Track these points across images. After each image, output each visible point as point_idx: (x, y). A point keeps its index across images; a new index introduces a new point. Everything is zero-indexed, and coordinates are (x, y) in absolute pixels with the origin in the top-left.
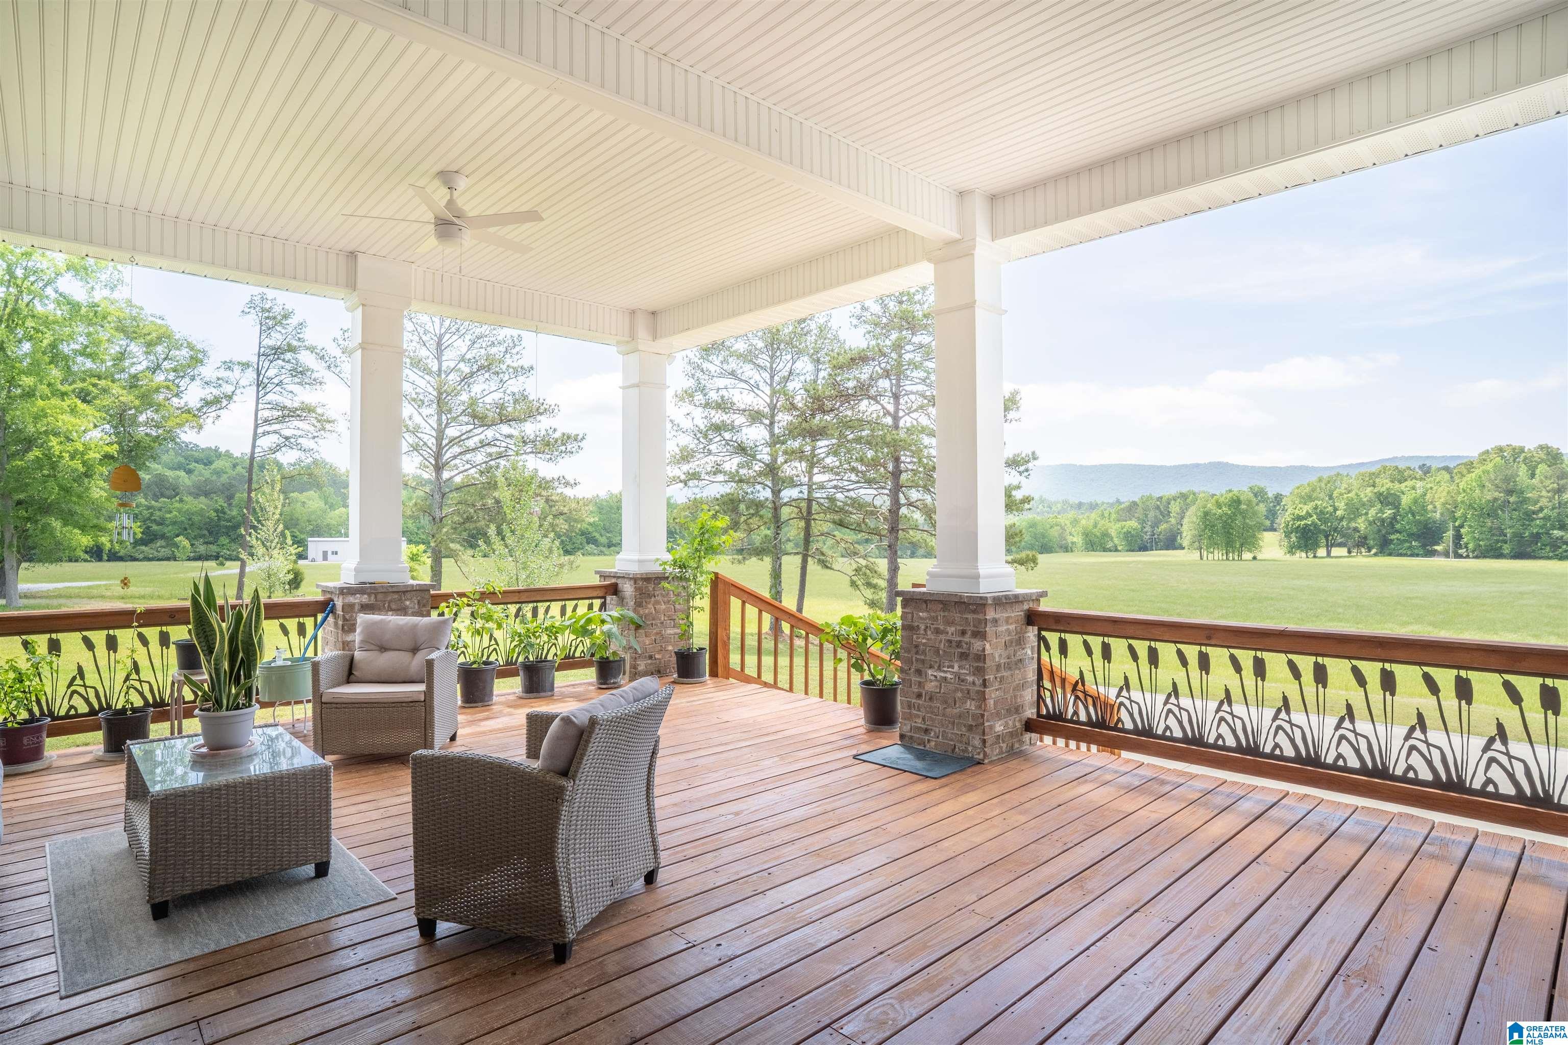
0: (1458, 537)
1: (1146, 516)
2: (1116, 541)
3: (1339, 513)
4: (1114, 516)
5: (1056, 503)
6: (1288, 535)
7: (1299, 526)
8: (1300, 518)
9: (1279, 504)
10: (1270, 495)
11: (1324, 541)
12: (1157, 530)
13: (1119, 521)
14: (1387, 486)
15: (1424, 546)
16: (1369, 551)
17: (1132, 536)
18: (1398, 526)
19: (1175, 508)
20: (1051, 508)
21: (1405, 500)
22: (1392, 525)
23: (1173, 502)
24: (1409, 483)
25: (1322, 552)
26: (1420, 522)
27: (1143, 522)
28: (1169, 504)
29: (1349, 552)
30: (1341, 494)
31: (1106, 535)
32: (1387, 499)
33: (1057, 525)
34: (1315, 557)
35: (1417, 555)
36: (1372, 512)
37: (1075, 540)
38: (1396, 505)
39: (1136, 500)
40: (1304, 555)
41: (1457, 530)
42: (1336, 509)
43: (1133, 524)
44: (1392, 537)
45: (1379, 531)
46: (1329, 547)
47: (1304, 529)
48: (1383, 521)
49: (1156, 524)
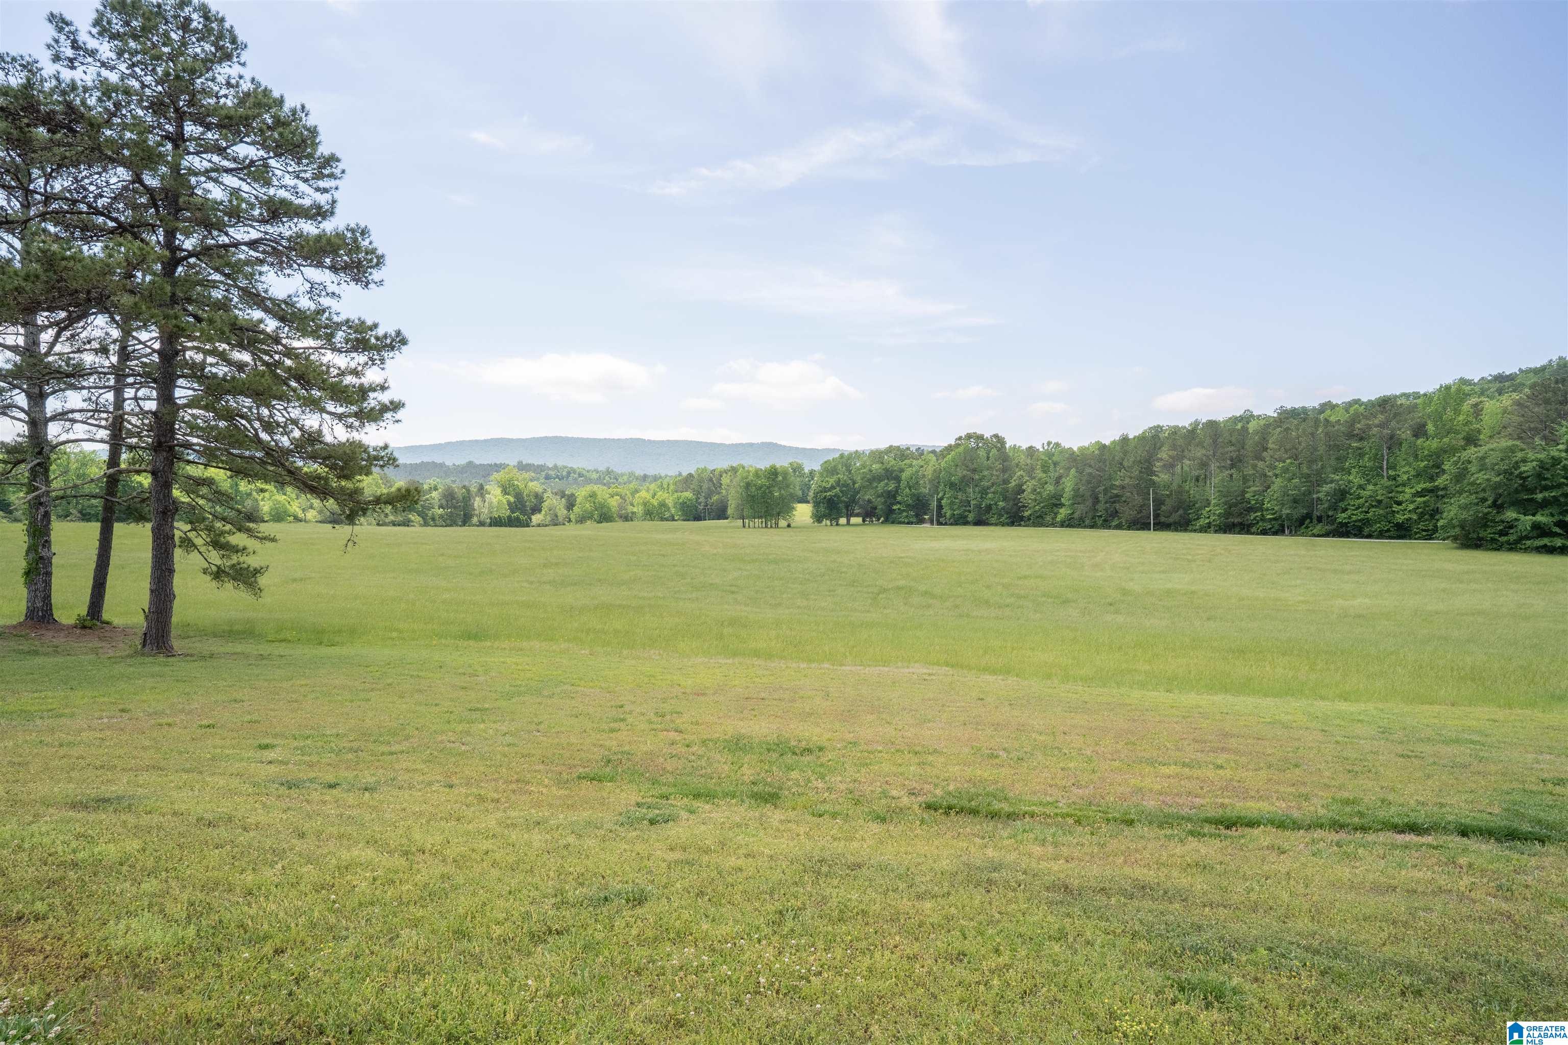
0: (940, 507)
1: (701, 487)
2: (673, 511)
3: (857, 486)
4: (672, 487)
5: (622, 475)
6: (817, 504)
7: (825, 498)
8: (825, 490)
9: (813, 479)
10: (806, 471)
11: (844, 510)
12: (710, 501)
13: (676, 492)
14: (891, 464)
15: (917, 515)
16: (879, 520)
17: (688, 506)
18: (899, 498)
19: (725, 480)
20: (617, 480)
21: (904, 476)
22: (894, 497)
23: (724, 475)
24: (906, 461)
25: (843, 521)
26: (913, 495)
27: (697, 493)
28: (721, 476)
29: (864, 521)
30: (859, 469)
31: (663, 505)
32: (891, 475)
33: (617, 495)
34: (837, 525)
35: (912, 523)
36: (882, 484)
37: (635, 510)
38: (898, 479)
39: (693, 472)
40: (828, 522)
41: (939, 501)
42: (854, 483)
43: (688, 495)
44: (895, 507)
45: (886, 502)
46: (848, 517)
47: (829, 500)
48: (889, 492)
49: (709, 496)
